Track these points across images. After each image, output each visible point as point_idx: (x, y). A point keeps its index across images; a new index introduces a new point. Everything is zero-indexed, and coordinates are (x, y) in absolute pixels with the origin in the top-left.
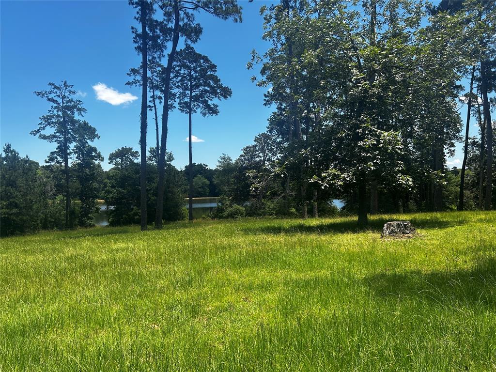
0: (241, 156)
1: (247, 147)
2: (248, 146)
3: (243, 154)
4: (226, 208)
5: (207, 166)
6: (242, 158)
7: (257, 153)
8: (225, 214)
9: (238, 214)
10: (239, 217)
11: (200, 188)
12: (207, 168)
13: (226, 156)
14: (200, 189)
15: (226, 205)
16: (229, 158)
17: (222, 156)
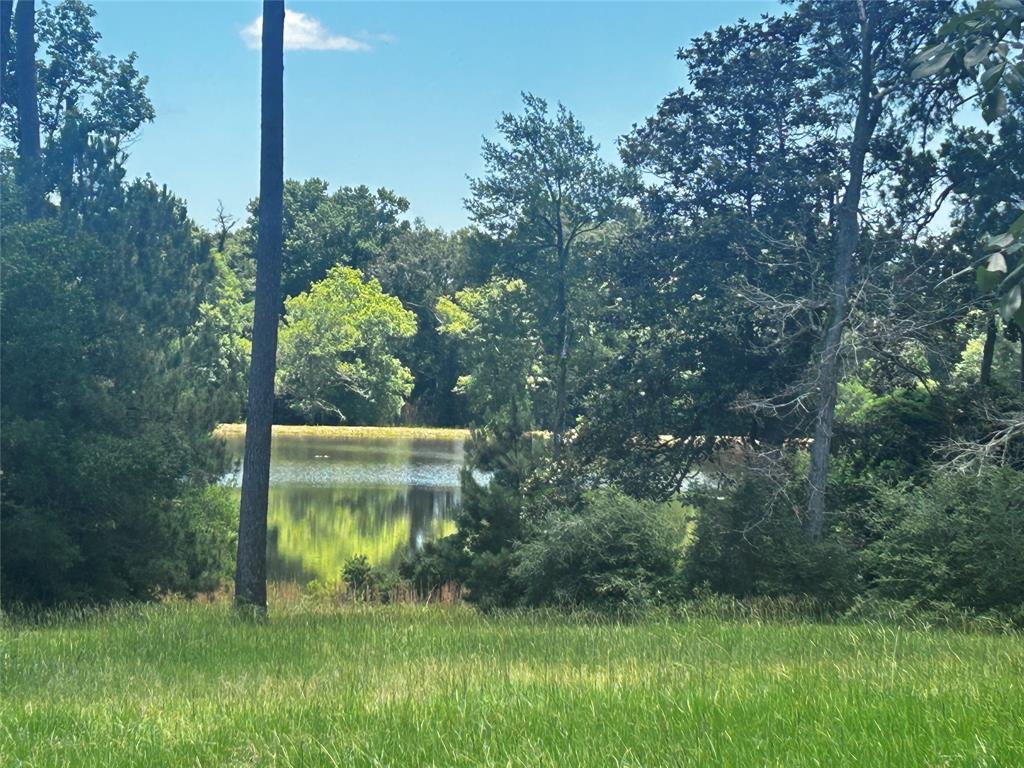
0: (676, 104)
1: (728, 37)
2: (734, 24)
3: (690, 89)
4: (532, 512)
5: (403, 205)
6: (682, 120)
7: (802, 84)
8: (529, 557)
9: (627, 567)
10: (637, 588)
11: (348, 357)
12: (401, 217)
13: (552, 116)
14: (343, 368)
15: (538, 486)
16: (570, 130)
17: (521, 113)
